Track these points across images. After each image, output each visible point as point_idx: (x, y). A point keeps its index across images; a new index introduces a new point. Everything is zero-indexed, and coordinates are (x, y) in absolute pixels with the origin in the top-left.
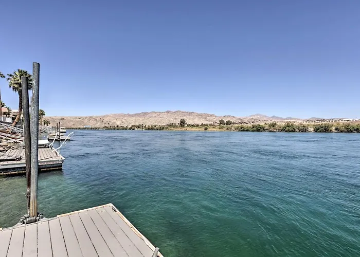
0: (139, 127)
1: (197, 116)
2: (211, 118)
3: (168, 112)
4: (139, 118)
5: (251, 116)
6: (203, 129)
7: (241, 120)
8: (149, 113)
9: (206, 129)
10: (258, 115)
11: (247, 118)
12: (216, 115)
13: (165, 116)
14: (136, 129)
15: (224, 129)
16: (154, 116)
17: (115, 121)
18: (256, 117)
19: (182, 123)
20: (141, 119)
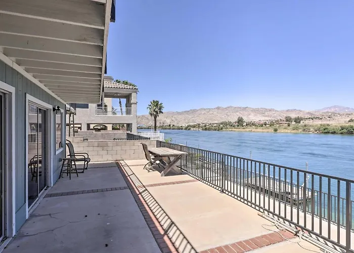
0: (194, 127)
1: (252, 111)
2: (270, 113)
3: (218, 108)
4: (188, 116)
5: (325, 109)
6: (271, 130)
7: (311, 114)
8: (198, 110)
9: (276, 130)
10: (335, 107)
11: (318, 111)
12: (276, 109)
13: (215, 113)
14: (192, 129)
15: (300, 130)
16: (203, 113)
17: (166, 119)
18: (333, 110)
19: (240, 122)
20: (190, 117)
